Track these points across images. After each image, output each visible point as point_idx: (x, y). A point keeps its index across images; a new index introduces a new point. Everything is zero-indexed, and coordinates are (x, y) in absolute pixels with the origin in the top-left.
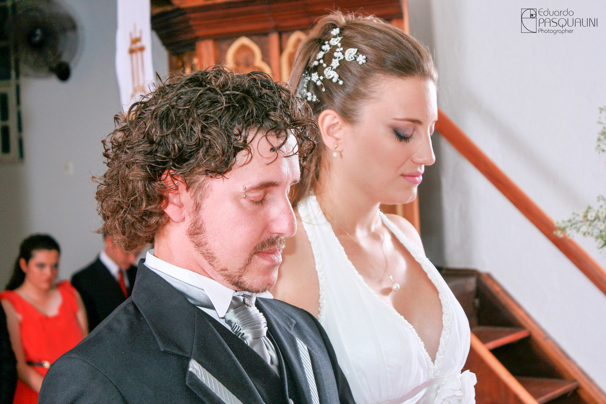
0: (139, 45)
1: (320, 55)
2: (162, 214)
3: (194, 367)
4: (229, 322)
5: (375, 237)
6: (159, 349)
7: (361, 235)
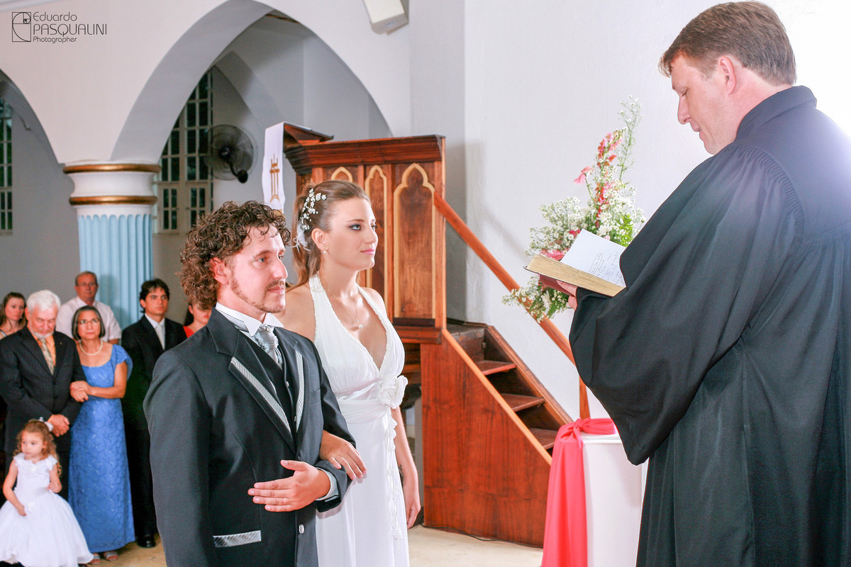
0: (276, 168)
1: (306, 204)
2: (216, 282)
3: (234, 361)
4: (257, 340)
5: (353, 300)
6: (216, 350)
7: (344, 298)
